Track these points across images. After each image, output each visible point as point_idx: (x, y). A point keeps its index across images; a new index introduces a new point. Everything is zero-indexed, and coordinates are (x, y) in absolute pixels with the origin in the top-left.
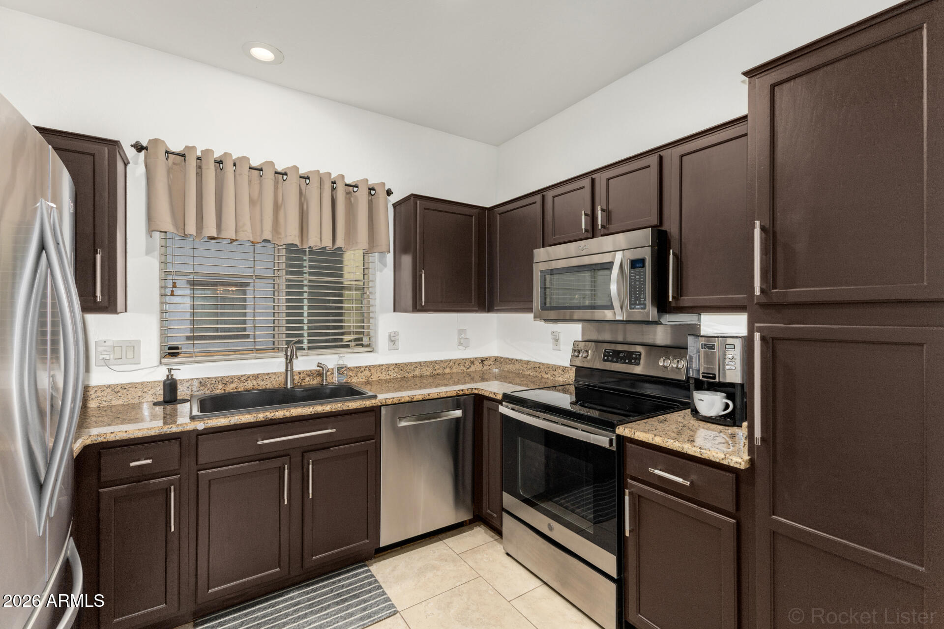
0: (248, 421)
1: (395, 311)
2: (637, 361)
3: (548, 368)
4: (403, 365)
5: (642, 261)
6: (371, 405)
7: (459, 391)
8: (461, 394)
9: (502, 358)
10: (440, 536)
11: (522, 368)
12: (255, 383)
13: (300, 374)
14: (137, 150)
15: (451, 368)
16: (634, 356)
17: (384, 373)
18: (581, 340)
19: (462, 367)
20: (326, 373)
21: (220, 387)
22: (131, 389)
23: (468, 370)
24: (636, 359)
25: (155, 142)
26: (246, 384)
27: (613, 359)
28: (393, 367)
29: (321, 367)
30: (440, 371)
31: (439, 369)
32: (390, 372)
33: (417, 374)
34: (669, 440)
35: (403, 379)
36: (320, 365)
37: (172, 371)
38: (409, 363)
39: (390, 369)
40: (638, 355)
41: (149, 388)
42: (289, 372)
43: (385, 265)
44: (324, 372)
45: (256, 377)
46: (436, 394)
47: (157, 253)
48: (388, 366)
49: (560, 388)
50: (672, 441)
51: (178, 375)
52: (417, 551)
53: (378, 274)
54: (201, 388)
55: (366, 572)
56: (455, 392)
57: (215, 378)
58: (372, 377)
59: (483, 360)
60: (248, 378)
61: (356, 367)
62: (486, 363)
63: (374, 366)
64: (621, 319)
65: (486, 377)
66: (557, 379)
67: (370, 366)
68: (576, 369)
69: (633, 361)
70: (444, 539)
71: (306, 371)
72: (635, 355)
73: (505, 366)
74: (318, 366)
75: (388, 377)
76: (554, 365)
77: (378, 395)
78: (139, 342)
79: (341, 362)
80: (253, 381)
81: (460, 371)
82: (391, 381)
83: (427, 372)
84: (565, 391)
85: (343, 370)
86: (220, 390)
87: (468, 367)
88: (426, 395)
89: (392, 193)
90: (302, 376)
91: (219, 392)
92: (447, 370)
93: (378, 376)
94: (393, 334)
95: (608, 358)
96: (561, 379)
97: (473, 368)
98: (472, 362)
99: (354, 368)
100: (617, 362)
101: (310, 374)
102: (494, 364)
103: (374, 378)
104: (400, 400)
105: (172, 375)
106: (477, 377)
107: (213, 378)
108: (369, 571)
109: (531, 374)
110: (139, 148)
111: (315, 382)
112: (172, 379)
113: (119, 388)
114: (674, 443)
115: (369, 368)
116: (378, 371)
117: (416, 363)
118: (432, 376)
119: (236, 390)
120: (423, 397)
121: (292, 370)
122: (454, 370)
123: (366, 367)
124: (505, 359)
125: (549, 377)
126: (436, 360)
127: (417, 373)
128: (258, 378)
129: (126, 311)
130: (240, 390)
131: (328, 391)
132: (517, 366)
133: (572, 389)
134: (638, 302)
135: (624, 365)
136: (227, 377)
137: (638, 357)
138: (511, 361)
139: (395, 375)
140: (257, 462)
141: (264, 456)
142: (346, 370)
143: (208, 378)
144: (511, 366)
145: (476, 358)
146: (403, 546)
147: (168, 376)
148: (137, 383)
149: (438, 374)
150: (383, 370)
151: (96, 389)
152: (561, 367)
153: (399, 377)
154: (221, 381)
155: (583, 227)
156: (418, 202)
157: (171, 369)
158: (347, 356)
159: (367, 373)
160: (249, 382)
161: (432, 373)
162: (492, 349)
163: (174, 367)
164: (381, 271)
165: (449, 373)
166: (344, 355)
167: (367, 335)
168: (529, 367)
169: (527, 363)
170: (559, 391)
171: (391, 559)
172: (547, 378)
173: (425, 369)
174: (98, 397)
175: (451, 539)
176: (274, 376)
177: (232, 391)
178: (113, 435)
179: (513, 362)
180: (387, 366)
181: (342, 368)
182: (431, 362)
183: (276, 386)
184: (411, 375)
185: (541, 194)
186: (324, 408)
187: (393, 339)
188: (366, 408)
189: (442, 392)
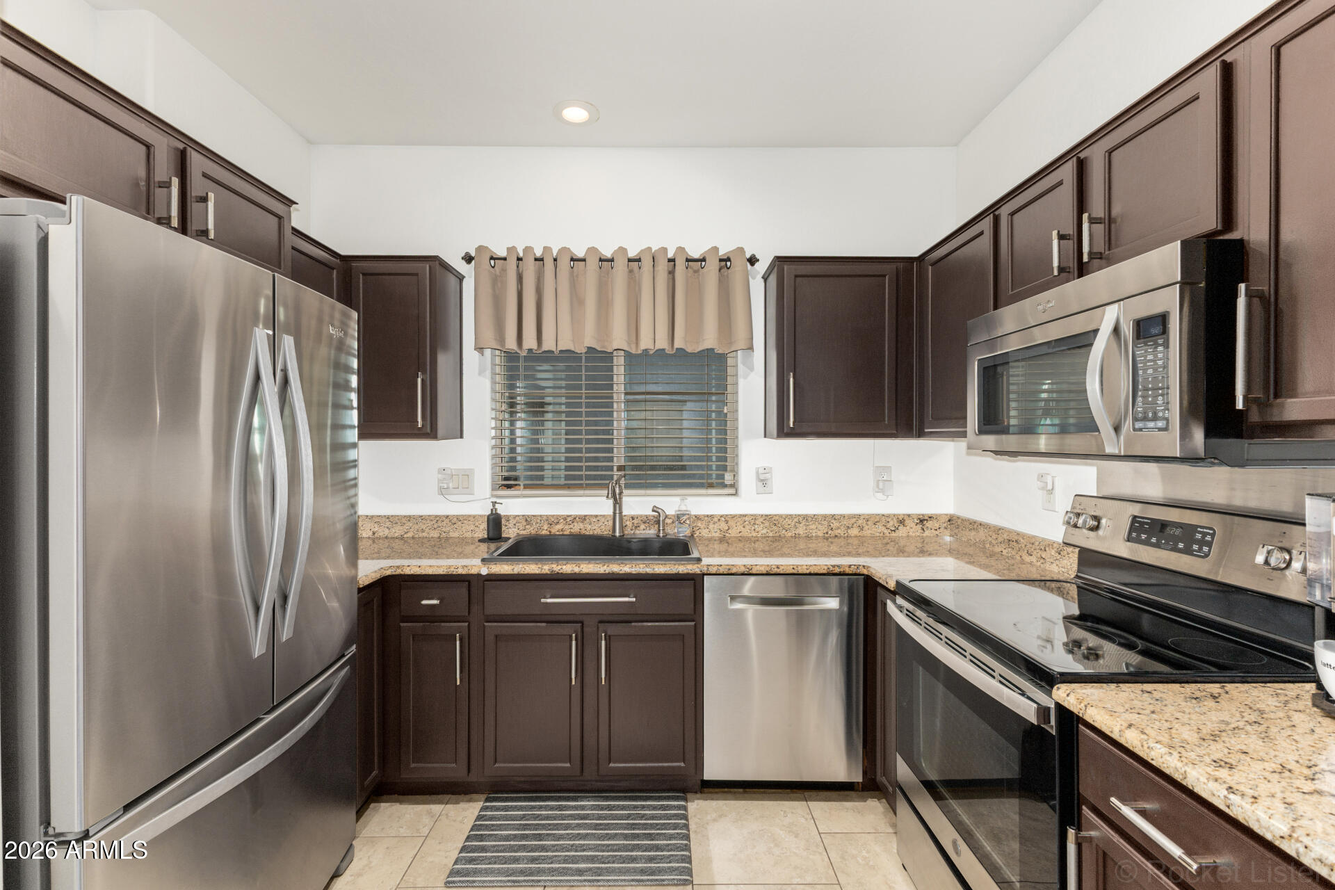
0: (533, 572)
1: (765, 437)
2: (1205, 549)
3: (1033, 544)
4: (777, 518)
5: (1163, 319)
6: (685, 571)
7: (834, 566)
8: (836, 571)
9: (958, 518)
10: (807, 794)
11: (990, 539)
12: (581, 525)
13: (633, 519)
14: (466, 261)
15: (861, 528)
16: (1199, 536)
17: (747, 527)
18: (1095, 495)
19: (881, 528)
20: (664, 520)
21: (546, 527)
22: (465, 522)
23: (893, 534)
24: (1202, 543)
25: (480, 249)
26: (571, 526)
27: (1149, 538)
28: (761, 520)
29: (657, 512)
30: (840, 532)
31: (838, 528)
32: (756, 526)
33: (801, 533)
34: (1158, 746)
35: (777, 539)
36: (655, 509)
37: (496, 505)
38: (787, 516)
39: (757, 522)
40: (1209, 534)
41: (480, 522)
42: (617, 515)
43: (751, 369)
44: (661, 519)
45: (583, 518)
46: (792, 567)
47: (488, 373)
48: (755, 517)
49: (1053, 585)
50: (1164, 750)
51: (501, 510)
52: (762, 804)
53: (741, 382)
54: (527, 527)
55: (679, 808)
56: (826, 568)
57: (541, 516)
58: (730, 531)
59: (922, 520)
60: (574, 519)
61: (708, 516)
62: (929, 524)
63: (733, 517)
64: (1116, 452)
65: (930, 548)
66: (1047, 566)
67: (727, 515)
68: (1079, 551)
69: (1195, 547)
70: (811, 801)
71: (641, 516)
72: (1200, 532)
73: (964, 532)
74: (653, 511)
75: (754, 534)
76: (1044, 540)
77: (703, 559)
78: (472, 470)
79: (683, 508)
80: (579, 523)
81: (878, 534)
82: (757, 540)
83: (818, 530)
84: (1061, 592)
85: (685, 518)
86: (546, 532)
87: (893, 529)
88: (773, 567)
89: (758, 260)
90: (636, 521)
91: (544, 532)
92: (854, 532)
93: (738, 531)
94: (761, 471)
95: (1139, 536)
96: (1054, 568)
97: (902, 532)
98: (902, 522)
99: (705, 516)
100: (1157, 545)
101: (646, 520)
102: (946, 528)
103: (733, 533)
104: (729, 569)
105: (496, 510)
106: (911, 548)
107: (538, 516)
108: (685, 808)
109: (1005, 552)
110: (468, 259)
111: (651, 532)
112: (497, 514)
113: (455, 519)
114: (1167, 757)
115: (726, 518)
116: (738, 524)
117: (799, 515)
118: (827, 539)
119: (561, 533)
120: (768, 569)
121: (621, 513)
122: (867, 532)
123: (721, 516)
124: (964, 520)
125: (1035, 561)
126: (833, 513)
127: (801, 530)
128: (585, 519)
129: (461, 437)
130: (565, 533)
131: (657, 545)
132: (982, 534)
133: (1074, 591)
134: (1150, 415)
135: (1174, 555)
136: (553, 516)
137: (1208, 538)
138: (974, 525)
139: (765, 531)
140: (544, 624)
141: (553, 618)
142: (689, 518)
143: (534, 516)
144: (973, 533)
145: (909, 515)
146: (748, 790)
147: (492, 510)
148: (470, 516)
149: (836, 536)
150: (747, 522)
151: (438, 519)
152: (1055, 545)
153: (771, 534)
154: (547, 520)
155: (1056, 264)
156: (786, 267)
157: (496, 502)
158: (690, 499)
159: (724, 526)
160: (576, 524)
161: (827, 533)
162: (942, 502)
163: (498, 501)
164: (745, 377)
165: (856, 536)
166: (686, 497)
167: (731, 471)
168: (1000, 539)
169: (998, 530)
170: (1051, 590)
171: (721, 803)
172: (1031, 563)
173: (813, 527)
174: (439, 527)
175: (822, 804)
176: (603, 520)
177: (558, 533)
178: (408, 568)
179: (975, 526)
180: (752, 517)
181: (684, 515)
182: (825, 517)
183: (605, 533)
184: (790, 534)
185: (992, 215)
186: (621, 568)
187: (762, 477)
188: (678, 574)
189: (802, 565)
